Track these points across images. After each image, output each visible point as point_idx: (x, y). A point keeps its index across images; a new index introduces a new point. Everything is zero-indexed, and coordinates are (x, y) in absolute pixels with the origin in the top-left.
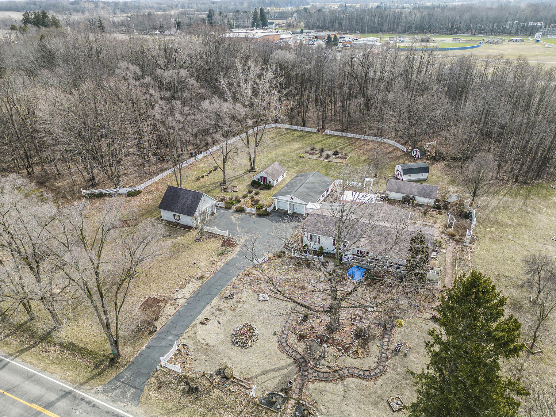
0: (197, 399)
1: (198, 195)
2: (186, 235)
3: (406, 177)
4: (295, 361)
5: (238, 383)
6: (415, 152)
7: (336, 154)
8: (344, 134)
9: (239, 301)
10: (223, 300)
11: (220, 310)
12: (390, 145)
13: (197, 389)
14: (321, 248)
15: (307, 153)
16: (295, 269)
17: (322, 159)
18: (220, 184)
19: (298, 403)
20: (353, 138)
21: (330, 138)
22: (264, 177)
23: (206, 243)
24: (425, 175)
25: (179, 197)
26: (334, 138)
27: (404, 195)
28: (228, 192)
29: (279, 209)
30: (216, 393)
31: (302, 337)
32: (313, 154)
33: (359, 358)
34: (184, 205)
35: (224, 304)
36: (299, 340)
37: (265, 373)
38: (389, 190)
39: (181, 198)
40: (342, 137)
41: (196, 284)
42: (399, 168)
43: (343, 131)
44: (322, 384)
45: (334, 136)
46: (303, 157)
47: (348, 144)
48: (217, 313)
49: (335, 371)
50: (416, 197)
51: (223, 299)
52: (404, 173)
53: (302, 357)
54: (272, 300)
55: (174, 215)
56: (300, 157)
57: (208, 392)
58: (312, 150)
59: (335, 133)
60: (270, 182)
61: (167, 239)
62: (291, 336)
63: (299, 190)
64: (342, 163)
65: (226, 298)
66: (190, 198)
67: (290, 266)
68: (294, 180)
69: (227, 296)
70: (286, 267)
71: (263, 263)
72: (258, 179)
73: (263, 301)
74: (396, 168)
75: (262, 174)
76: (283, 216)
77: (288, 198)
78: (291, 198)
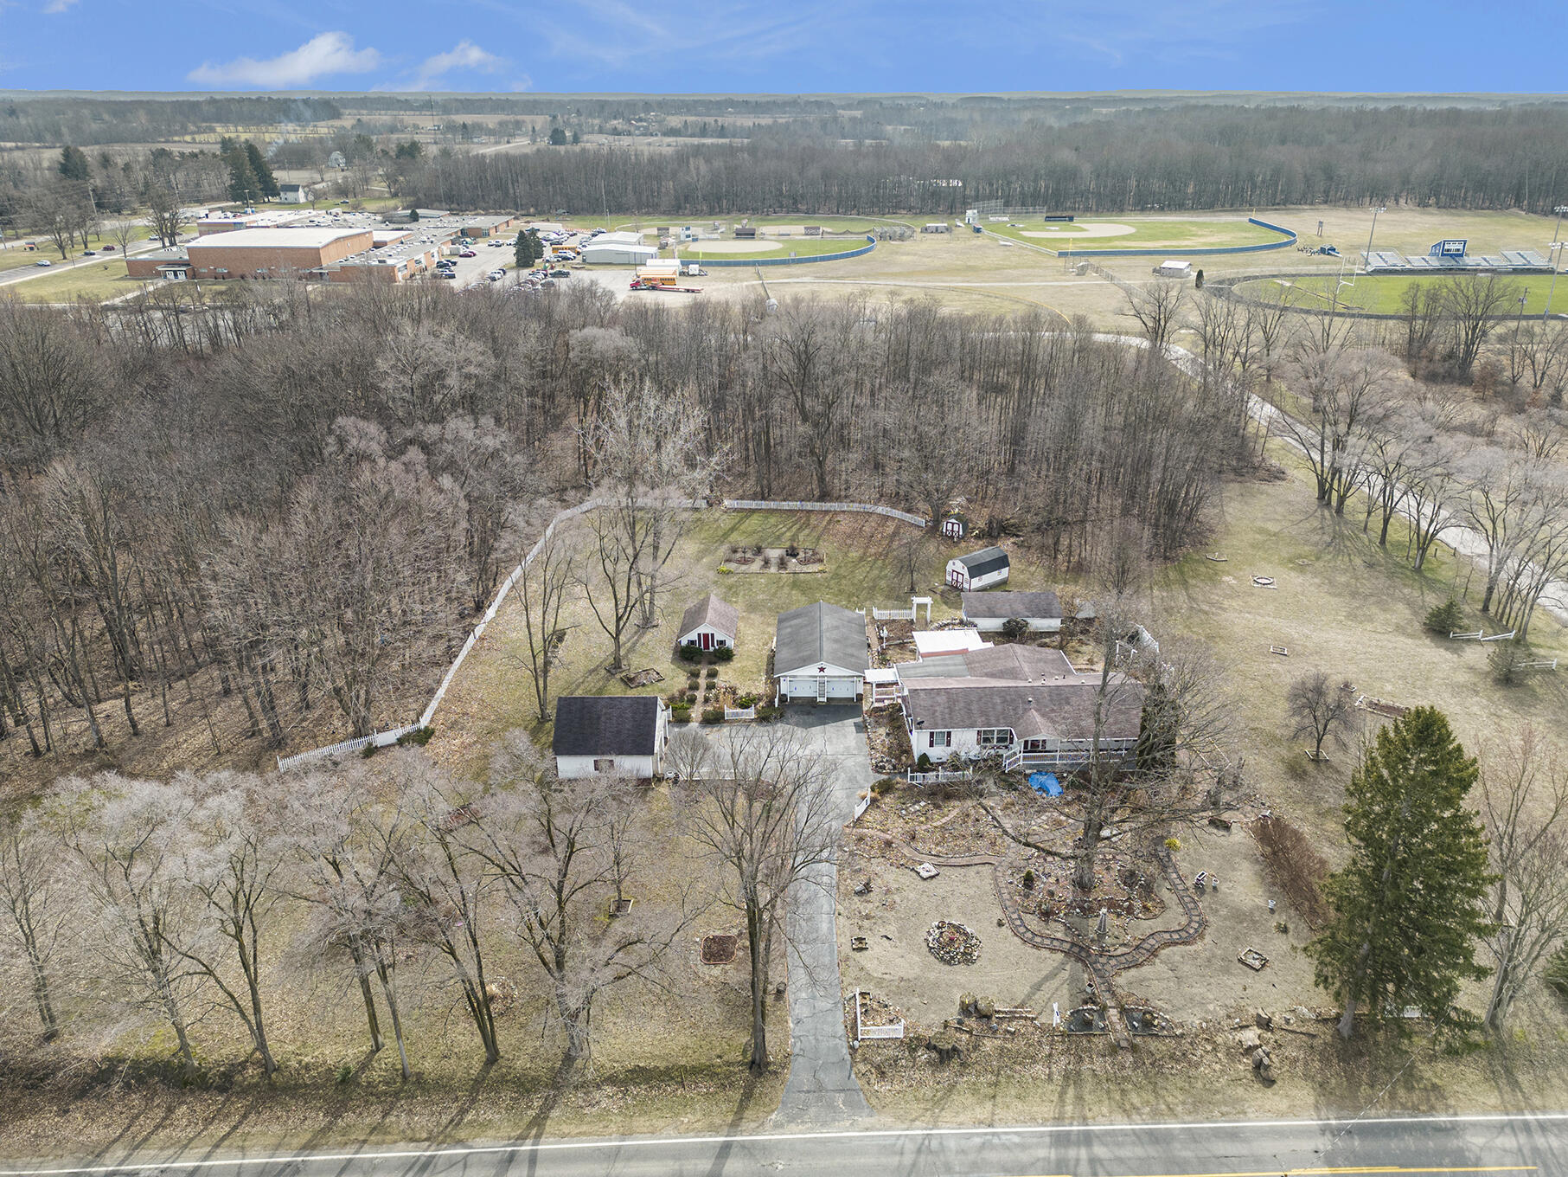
0: (963, 1065)
1: (645, 705)
3: (977, 583)
4: (1066, 953)
5: (1012, 1017)
6: (950, 525)
7: (792, 553)
8: (771, 504)
9: (888, 891)
10: (856, 899)
11: (868, 917)
12: (887, 518)
13: (954, 1049)
14: (956, 755)
15: (728, 561)
16: (938, 807)
17: (773, 570)
19: (1123, 1011)
20: (798, 511)
21: (747, 517)
22: (706, 636)
24: (1005, 572)
25: (599, 718)
26: (755, 516)
27: (1005, 620)
28: (644, 685)
29: (793, 698)
30: (989, 1045)
31: (1047, 915)
32: (745, 561)
33: (1155, 917)
34: (619, 732)
36: (1046, 922)
37: (1038, 987)
38: (975, 616)
39: (603, 719)
40: (771, 511)
42: (956, 566)
43: (763, 499)
44: (1133, 972)
45: (753, 511)
46: (729, 572)
47: (797, 526)
48: (866, 923)
49: (1137, 947)
50: (1029, 620)
51: (854, 897)
52: (972, 577)
53: (1073, 944)
54: (942, 870)
55: (594, 761)
56: (723, 572)
57: (976, 1048)
58: (735, 551)
59: (753, 504)
60: (722, 643)
62: (1027, 918)
63: (825, 648)
64: (820, 572)
65: (860, 893)
66: (629, 715)
67: (922, 804)
68: (789, 630)
69: (857, 889)
70: (917, 807)
71: (866, 811)
72: (693, 642)
73: (932, 877)
74: (950, 567)
75: (703, 630)
76: (813, 711)
77: (812, 670)
78: (822, 669)
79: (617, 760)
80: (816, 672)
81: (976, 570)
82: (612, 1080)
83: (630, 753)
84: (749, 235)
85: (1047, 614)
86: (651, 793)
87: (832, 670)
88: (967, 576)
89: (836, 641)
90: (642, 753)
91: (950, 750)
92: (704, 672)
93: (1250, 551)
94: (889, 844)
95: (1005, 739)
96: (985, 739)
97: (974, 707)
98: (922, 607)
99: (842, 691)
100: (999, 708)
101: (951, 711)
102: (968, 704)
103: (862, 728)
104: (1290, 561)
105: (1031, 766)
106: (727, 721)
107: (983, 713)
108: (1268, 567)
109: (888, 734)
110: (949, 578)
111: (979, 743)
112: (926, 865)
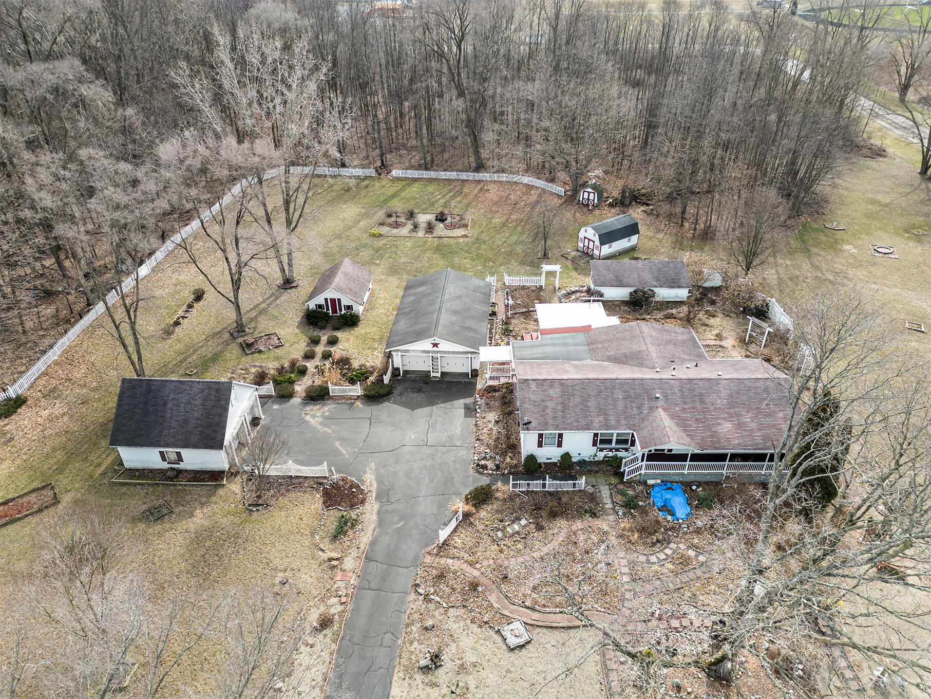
1: (218, 391)
2: (214, 499)
3: (606, 250)
6: (586, 195)
7: (441, 218)
8: (432, 174)
9: (462, 669)
10: (419, 677)
12: (530, 187)
15: (382, 224)
16: (540, 528)
17: (421, 233)
18: (232, 335)
20: (454, 180)
21: (409, 185)
22: (333, 301)
23: (281, 509)
24: (634, 239)
25: (165, 404)
26: (417, 184)
27: (632, 289)
28: (260, 352)
29: (406, 372)
32: (397, 225)
34: (186, 422)
35: (429, 689)
38: (602, 285)
39: (170, 405)
40: (431, 180)
41: (318, 647)
42: (588, 233)
43: (426, 169)
45: (415, 180)
46: (380, 235)
47: (451, 194)
50: (656, 290)
51: (416, 676)
52: (602, 243)
54: (535, 635)
55: (162, 453)
56: (374, 235)
58: (390, 216)
59: (414, 174)
60: (349, 308)
61: (168, 526)
63: (442, 321)
64: (465, 236)
65: (426, 669)
66: (199, 402)
67: (523, 522)
68: (412, 298)
69: (423, 663)
70: (516, 527)
71: (455, 530)
72: (320, 306)
73: (522, 647)
74: (582, 234)
75: (330, 294)
76: (425, 387)
77: (426, 345)
78: (435, 345)
79: (185, 452)
80: (430, 347)
81: (607, 237)
83: (196, 446)
85: (674, 284)
86: (221, 492)
87: (445, 346)
88: (597, 243)
89: (456, 312)
90: (211, 447)
91: (561, 451)
92: (324, 339)
93: (865, 221)
94: (474, 586)
95: (626, 442)
96: (600, 441)
97: (592, 403)
98: (551, 274)
99: (457, 366)
100: (621, 404)
101: (565, 406)
102: (585, 399)
103: (470, 411)
104: (907, 231)
105: (654, 477)
106: (332, 398)
107: (602, 411)
108: (885, 236)
109: (497, 422)
110: (581, 245)
111: (594, 444)
112: (517, 626)
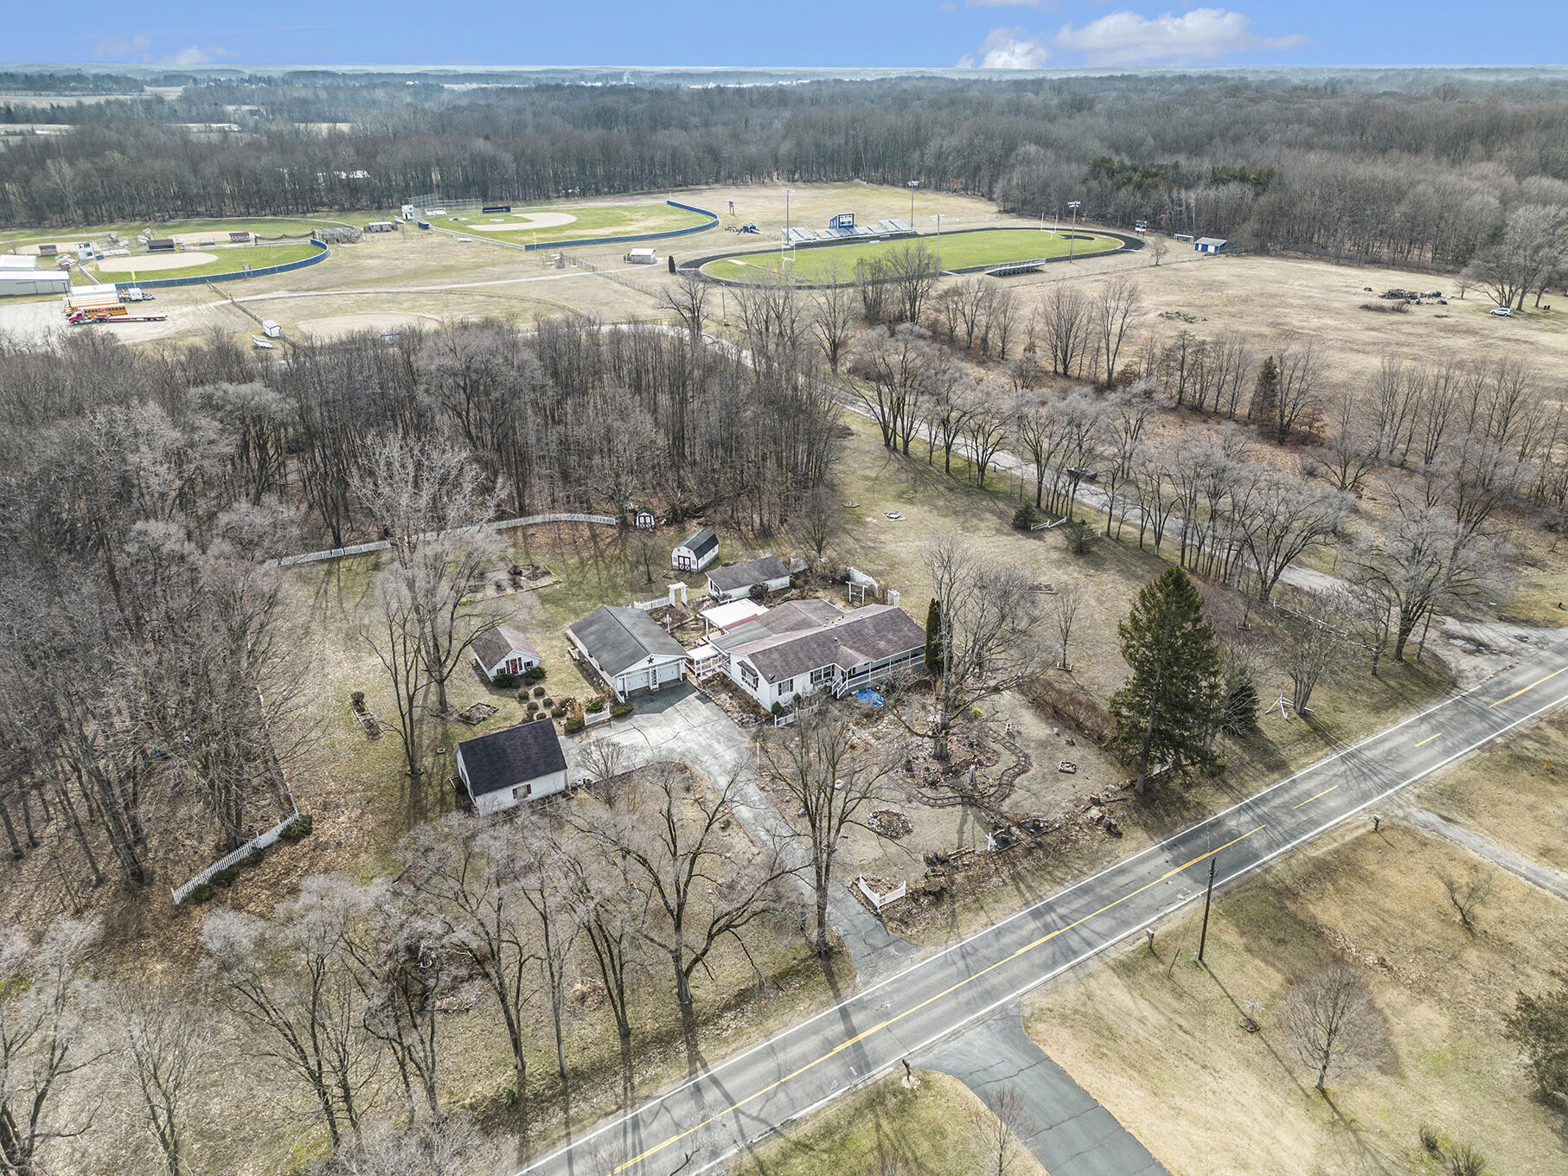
0: (952, 896)
2: (573, 808)
3: (701, 562)
4: (962, 804)
5: (960, 855)
6: (641, 519)
7: (515, 572)
12: (574, 523)
13: (942, 888)
14: (799, 696)
19: (1019, 826)
22: (513, 662)
24: (717, 549)
25: (505, 751)
27: (748, 586)
29: (629, 693)
30: (959, 878)
31: (933, 784)
32: (477, 589)
33: (997, 762)
34: (528, 758)
36: (936, 789)
37: (961, 832)
39: (509, 751)
42: (682, 552)
44: (1007, 801)
46: (470, 602)
49: (1000, 785)
52: (697, 557)
53: (962, 797)
55: (510, 791)
56: (464, 604)
57: (953, 883)
60: (529, 664)
62: (923, 790)
63: (643, 643)
64: (556, 583)
66: (531, 741)
68: (593, 637)
72: (502, 671)
74: (675, 554)
75: (509, 657)
76: (654, 697)
77: (643, 663)
78: (651, 661)
79: (532, 783)
80: (647, 664)
81: (700, 552)
82: (727, 1007)
83: (545, 773)
84: (168, 247)
85: (778, 575)
86: (574, 803)
87: (659, 659)
88: (694, 558)
89: (645, 635)
90: (558, 770)
91: (794, 693)
92: (531, 693)
93: (868, 495)
95: (829, 674)
96: (815, 678)
97: (801, 655)
98: (678, 592)
99: (667, 675)
100: (818, 651)
101: (787, 664)
102: (796, 654)
103: (705, 699)
104: (900, 497)
105: (854, 689)
106: (589, 726)
107: (810, 658)
108: (889, 504)
109: (730, 698)
110: (675, 564)
111: (812, 682)
